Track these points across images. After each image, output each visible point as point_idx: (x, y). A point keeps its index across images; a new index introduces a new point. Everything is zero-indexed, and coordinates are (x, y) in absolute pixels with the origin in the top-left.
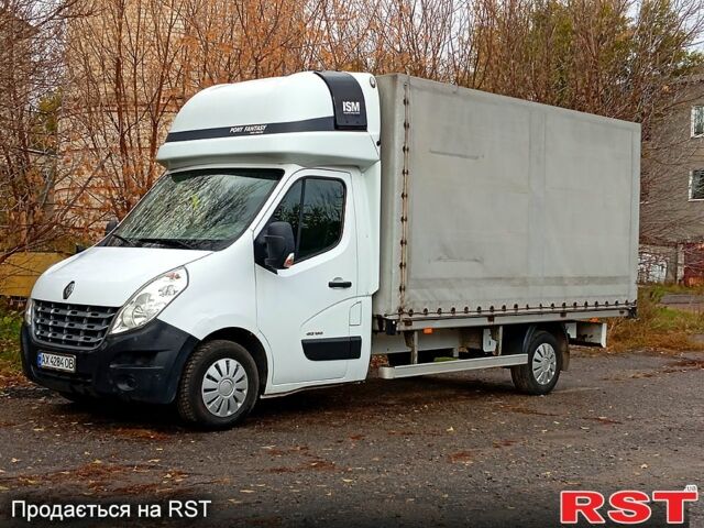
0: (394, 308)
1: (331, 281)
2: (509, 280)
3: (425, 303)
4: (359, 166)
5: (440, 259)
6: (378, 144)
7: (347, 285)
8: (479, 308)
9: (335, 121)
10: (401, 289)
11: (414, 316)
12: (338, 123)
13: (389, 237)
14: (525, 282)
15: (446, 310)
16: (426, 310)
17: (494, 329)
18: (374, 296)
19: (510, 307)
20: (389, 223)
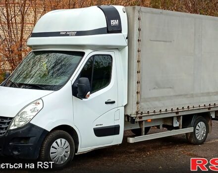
0: (134, 112)
1: (106, 101)
2: (185, 95)
3: (148, 109)
4: (118, 48)
5: (154, 88)
6: (127, 38)
7: (113, 102)
8: (172, 109)
9: (108, 29)
10: (137, 103)
11: (143, 115)
12: (109, 30)
13: (131, 80)
14: (192, 96)
15: (157, 111)
16: (148, 112)
17: (178, 118)
18: (125, 106)
19: (186, 108)
20: (132, 74)
